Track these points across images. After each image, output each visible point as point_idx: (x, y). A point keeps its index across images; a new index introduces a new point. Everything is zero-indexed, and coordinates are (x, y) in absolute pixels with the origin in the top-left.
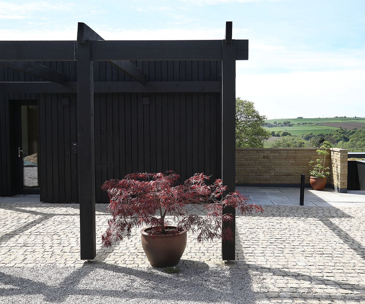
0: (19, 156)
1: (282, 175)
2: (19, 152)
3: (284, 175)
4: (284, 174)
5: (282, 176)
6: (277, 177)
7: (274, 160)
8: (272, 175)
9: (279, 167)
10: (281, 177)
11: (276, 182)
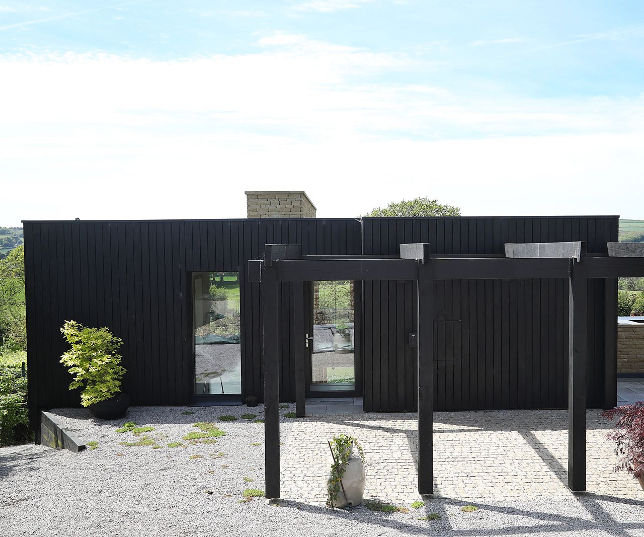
0: (307, 346)
1: (638, 360)
2: (307, 341)
3: (640, 362)
4: (641, 359)
5: (638, 362)
6: (631, 364)
7: (628, 341)
8: (625, 362)
9: (633, 350)
10: (636, 363)
11: (630, 371)
